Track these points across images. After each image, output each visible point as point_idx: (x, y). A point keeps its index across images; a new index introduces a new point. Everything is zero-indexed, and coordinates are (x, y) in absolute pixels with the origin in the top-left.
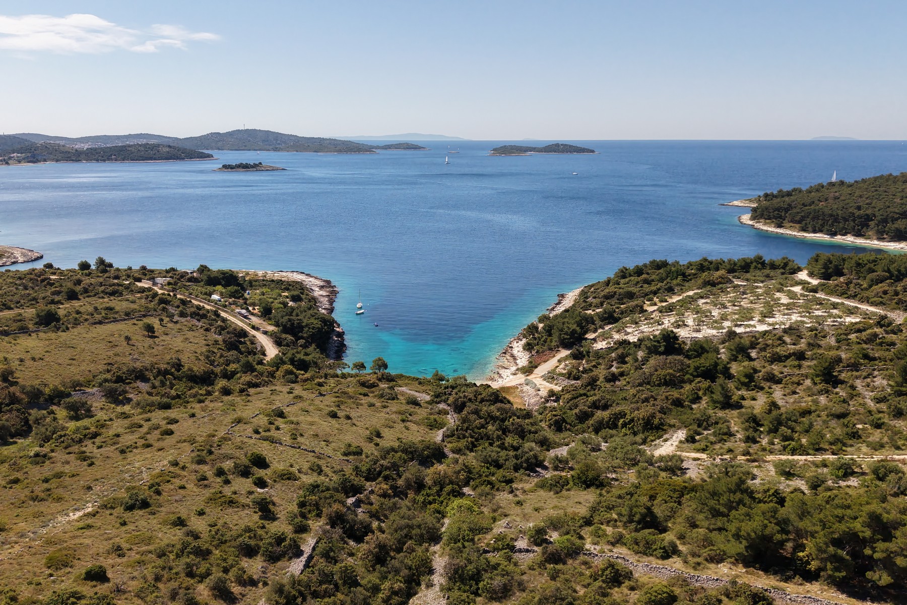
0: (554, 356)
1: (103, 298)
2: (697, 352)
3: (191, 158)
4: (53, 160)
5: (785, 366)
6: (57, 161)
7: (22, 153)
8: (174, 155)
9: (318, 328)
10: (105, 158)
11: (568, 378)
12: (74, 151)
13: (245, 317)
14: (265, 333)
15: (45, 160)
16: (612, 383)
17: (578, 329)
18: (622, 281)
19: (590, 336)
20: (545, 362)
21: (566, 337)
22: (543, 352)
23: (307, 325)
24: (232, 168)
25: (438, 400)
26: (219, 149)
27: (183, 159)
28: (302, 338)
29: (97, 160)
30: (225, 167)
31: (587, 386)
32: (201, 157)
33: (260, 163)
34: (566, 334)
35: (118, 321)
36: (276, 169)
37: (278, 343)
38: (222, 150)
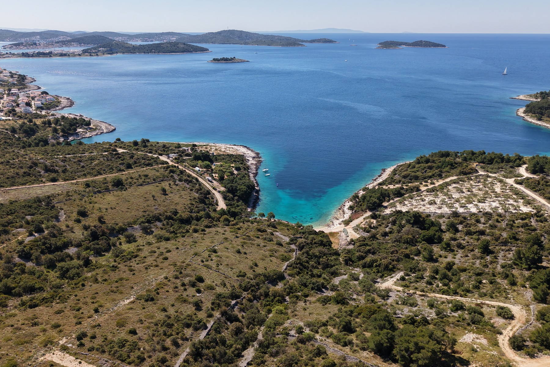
0: (363, 215)
1: (143, 167)
2: (429, 225)
3: (196, 51)
4: (121, 52)
5: (472, 238)
6: (123, 53)
7: (104, 48)
8: (187, 49)
9: (245, 191)
10: (149, 51)
11: (364, 231)
12: (132, 47)
13: (211, 182)
14: (219, 192)
15: (117, 53)
16: (384, 238)
17: (377, 201)
18: (417, 166)
19: (385, 204)
20: (357, 218)
21: (370, 205)
22: (358, 211)
23: (239, 189)
24: (218, 61)
25: (292, 242)
26: (213, 43)
27: (192, 52)
28: (236, 196)
29: (145, 53)
30: (214, 60)
31: (370, 238)
32: (202, 51)
33: (234, 58)
34: (371, 203)
35: (149, 184)
36: (243, 61)
37: (225, 198)
38: (215, 43)
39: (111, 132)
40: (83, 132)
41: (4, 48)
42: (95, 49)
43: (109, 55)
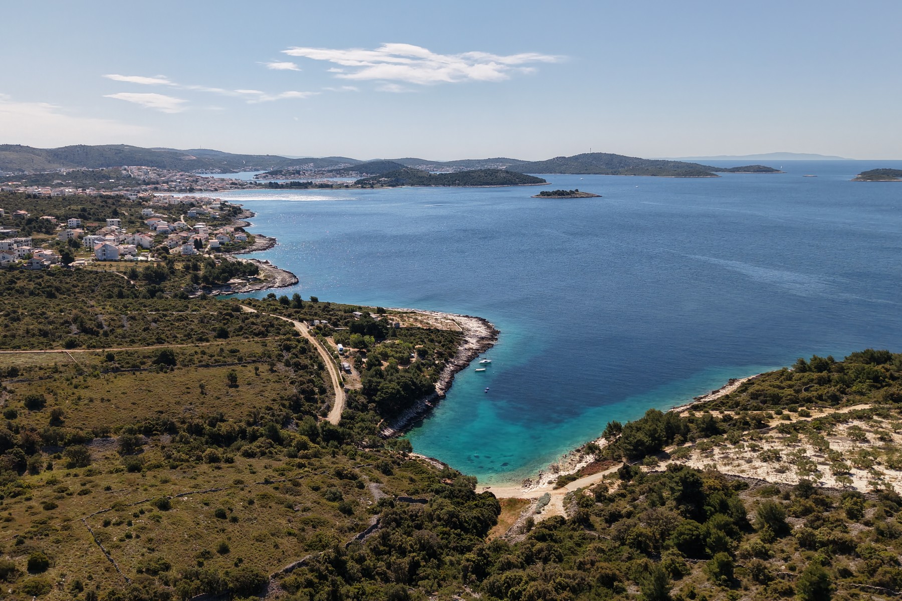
0: (608, 469)
2: (715, 508)
3: (524, 183)
4: (408, 184)
6: (412, 185)
7: (388, 178)
8: (509, 180)
10: (451, 183)
14: (348, 391)
15: (403, 185)
18: (796, 376)
19: (670, 449)
20: (592, 474)
22: (605, 459)
23: (381, 389)
24: (548, 195)
26: (561, 173)
27: (517, 184)
28: (374, 401)
29: (444, 185)
30: (543, 194)
32: (534, 183)
33: (577, 190)
34: (630, 443)
35: (225, 365)
36: (589, 196)
37: (349, 403)
38: (564, 173)
39: (285, 286)
40: (239, 284)
42: (373, 178)
43: (390, 188)
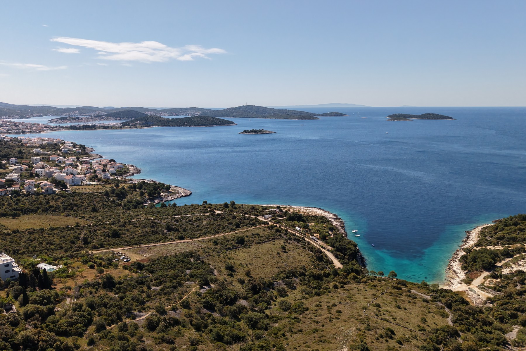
0: (480, 275)
3: (224, 124)
4: (156, 125)
6: (159, 126)
7: (141, 121)
8: (215, 123)
9: (354, 250)
10: (182, 124)
11: (494, 290)
12: (166, 120)
13: (316, 241)
14: (329, 250)
15: (153, 126)
16: (520, 296)
17: (492, 261)
18: (506, 228)
19: (499, 264)
20: (477, 278)
21: (486, 265)
22: (473, 271)
23: (349, 249)
24: (249, 132)
25: (437, 300)
26: (234, 117)
27: (220, 125)
29: (178, 125)
30: (245, 131)
31: (507, 297)
32: (229, 124)
33: (263, 129)
34: (486, 263)
35: (265, 242)
36: (271, 133)
37: (336, 257)
38: (236, 117)
39: (188, 195)
40: (165, 195)
41: (50, 122)
42: (132, 122)
43: (147, 128)
